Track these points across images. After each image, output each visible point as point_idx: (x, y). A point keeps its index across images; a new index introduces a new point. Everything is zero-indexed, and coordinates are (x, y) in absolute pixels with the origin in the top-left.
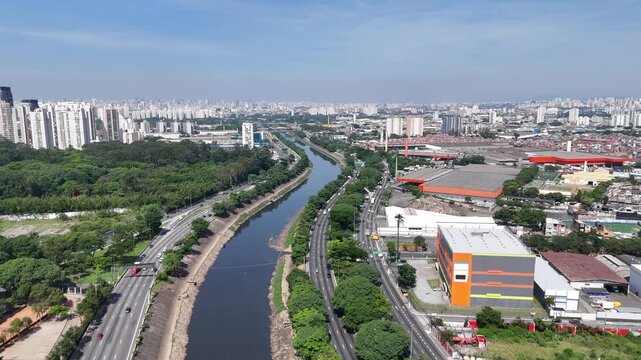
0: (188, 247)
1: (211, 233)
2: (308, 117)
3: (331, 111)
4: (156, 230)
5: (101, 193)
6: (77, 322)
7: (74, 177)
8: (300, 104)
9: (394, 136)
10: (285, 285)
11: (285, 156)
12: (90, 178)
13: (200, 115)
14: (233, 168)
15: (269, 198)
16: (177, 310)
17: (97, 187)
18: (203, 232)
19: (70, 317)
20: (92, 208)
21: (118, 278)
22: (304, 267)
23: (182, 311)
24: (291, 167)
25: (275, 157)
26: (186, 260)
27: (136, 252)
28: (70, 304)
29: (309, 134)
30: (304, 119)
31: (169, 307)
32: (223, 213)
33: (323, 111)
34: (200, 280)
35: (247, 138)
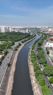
0: (18, 47)
1: (21, 45)
2: (37, 28)
3: (40, 27)
4: (14, 44)
5: (7, 39)
6: (4, 55)
7: (3, 36)
8: (36, 26)
9: (50, 31)
10: (30, 53)
11: (32, 34)
12: (5, 37)
13: (21, 28)
14: (25, 36)
15: (30, 40)
16: (16, 55)
17: (6, 38)
18: (20, 45)
19: (3, 55)
20: (6, 41)
21: (9, 50)
22: (33, 50)
23: (17, 55)
24: (33, 36)
25: (31, 35)
26: (17, 48)
27: (11, 47)
28: (3, 53)
29: (36, 31)
30: (36, 29)
31: (15, 54)
32: (23, 42)
33: (39, 27)
34: (19, 51)
35: (27, 32)
